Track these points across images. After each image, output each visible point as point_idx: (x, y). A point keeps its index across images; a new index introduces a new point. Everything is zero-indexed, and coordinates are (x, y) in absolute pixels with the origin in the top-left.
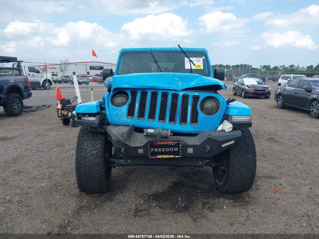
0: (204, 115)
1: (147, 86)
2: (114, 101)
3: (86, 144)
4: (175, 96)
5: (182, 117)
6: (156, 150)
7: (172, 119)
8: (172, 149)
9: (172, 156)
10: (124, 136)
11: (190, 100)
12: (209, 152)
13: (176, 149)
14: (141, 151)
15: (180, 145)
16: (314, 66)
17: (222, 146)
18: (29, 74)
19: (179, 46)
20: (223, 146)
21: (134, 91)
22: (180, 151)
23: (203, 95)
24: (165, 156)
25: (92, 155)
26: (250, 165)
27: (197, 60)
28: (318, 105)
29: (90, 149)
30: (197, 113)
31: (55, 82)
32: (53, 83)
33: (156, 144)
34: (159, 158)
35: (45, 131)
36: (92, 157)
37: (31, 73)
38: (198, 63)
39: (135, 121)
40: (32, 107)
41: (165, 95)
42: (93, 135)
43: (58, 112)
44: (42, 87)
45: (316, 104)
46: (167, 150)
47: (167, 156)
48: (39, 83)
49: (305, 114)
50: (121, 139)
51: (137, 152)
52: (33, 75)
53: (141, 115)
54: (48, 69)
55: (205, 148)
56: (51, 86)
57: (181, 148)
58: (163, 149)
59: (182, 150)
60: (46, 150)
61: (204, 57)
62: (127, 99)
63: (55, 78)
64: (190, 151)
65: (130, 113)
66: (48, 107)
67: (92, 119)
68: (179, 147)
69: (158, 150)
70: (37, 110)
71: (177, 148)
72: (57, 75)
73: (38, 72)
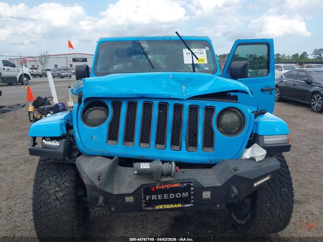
0: (222, 135)
1: (136, 94)
2: (86, 116)
3: (47, 182)
4: (178, 108)
5: (190, 138)
6: (154, 197)
7: (175, 142)
8: (178, 195)
9: (180, 205)
10: (102, 178)
11: (201, 114)
12: (236, 197)
13: (185, 195)
14: (130, 199)
15: (192, 189)
16: (300, 55)
17: (253, 185)
18: (4, 69)
19: (177, 33)
20: (255, 185)
21: (117, 102)
22: (192, 197)
23: (219, 106)
24: (168, 206)
25: (57, 199)
26: (285, 203)
27: (199, 52)
28: (320, 98)
29: (53, 190)
30: (212, 132)
31: (35, 76)
32: (31, 77)
33: (153, 189)
34: (160, 210)
35: (13, 140)
36: (57, 202)
37: (6, 68)
38: (202, 56)
39: (120, 149)
40: (4, 107)
41: (163, 107)
42: (58, 167)
43: (29, 116)
44: (19, 82)
45: (319, 97)
46: (172, 196)
47: (172, 206)
48: (15, 78)
49: (305, 108)
50: (97, 183)
51: (124, 201)
52: (8, 69)
53: (129, 138)
54: (27, 62)
55: (230, 191)
56: (29, 81)
57: (192, 193)
58: (165, 196)
59: (194, 195)
60: (9, 168)
61: (207, 48)
62: (107, 113)
63: (35, 71)
64: (207, 195)
65: (112, 135)
66: (23, 106)
67: (56, 144)
68: (189, 191)
69: (157, 197)
70: (9, 111)
71: (187, 193)
72: (36, 69)
73: (14, 66)
